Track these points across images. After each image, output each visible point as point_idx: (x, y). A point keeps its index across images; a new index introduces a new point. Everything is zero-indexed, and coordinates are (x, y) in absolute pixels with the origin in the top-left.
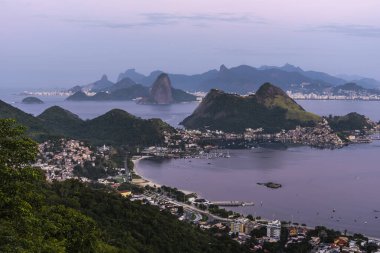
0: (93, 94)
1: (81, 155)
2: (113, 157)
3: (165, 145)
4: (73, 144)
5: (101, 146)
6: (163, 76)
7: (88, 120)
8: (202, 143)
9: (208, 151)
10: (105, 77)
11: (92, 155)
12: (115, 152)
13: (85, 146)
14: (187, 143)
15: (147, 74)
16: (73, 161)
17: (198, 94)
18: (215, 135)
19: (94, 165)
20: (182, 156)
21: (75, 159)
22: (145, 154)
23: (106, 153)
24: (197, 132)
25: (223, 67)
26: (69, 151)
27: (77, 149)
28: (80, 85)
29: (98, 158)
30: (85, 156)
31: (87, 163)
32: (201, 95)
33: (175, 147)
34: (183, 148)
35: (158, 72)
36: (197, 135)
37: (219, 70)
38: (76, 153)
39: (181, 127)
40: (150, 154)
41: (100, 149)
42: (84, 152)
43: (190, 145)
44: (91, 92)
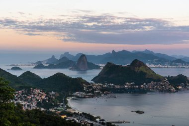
0: (47, 65)
1: (41, 96)
2: (57, 98)
3: (84, 91)
4: (37, 91)
5: (51, 92)
6: (83, 56)
8: (103, 90)
9: (106, 94)
10: (53, 56)
11: (46, 97)
12: (58, 95)
13: (43, 92)
14: (95, 90)
15: (75, 55)
16: (36, 99)
17: (101, 65)
18: (110, 86)
19: (47, 101)
20: (92, 97)
21: (38, 98)
22: (74, 96)
23: (53, 95)
24: (101, 84)
25: (113, 51)
26: (34, 95)
27: (39, 93)
28: (41, 61)
29: (50, 98)
30: (43, 97)
31: (44, 101)
32: (102, 65)
33: (89, 92)
34: (93, 93)
35: (80, 54)
36: (100, 86)
37: (111, 53)
38: (38, 95)
39: (92, 82)
40: (76, 96)
41: (51, 93)
42: (42, 95)
43: (97, 91)
44: (46, 64)
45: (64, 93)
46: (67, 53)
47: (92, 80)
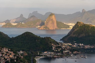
0: (16, 24)
1: (9, 56)
2: (26, 57)
3: (53, 51)
4: (5, 50)
5: (19, 51)
6: (52, 14)
7: (13, 38)
8: (72, 50)
9: (75, 55)
10: (22, 15)
11: (14, 56)
12: (26, 54)
13: (11, 51)
14: (64, 50)
16: (5, 59)
17: (70, 24)
18: (79, 46)
19: (15, 61)
20: (61, 57)
21: (6, 57)
22: (42, 56)
23: (22, 55)
24: (70, 44)
25: (83, 10)
26: (3, 54)
27: (7, 52)
28: (9, 20)
29: (18, 57)
30: (11, 56)
31: (12, 60)
32: (72, 25)
33: (58, 52)
34: (62, 53)
35: (50, 12)
36: (70, 46)
37: (81, 12)
38: (6, 55)
39: (61, 42)
40: (45, 56)
41: (19, 53)
42: (10, 54)
43: (66, 51)
44: (14, 23)
45: (32, 53)
46: (35, 12)
47: (61, 40)
